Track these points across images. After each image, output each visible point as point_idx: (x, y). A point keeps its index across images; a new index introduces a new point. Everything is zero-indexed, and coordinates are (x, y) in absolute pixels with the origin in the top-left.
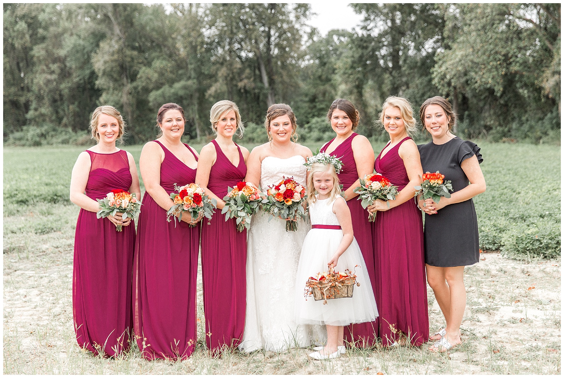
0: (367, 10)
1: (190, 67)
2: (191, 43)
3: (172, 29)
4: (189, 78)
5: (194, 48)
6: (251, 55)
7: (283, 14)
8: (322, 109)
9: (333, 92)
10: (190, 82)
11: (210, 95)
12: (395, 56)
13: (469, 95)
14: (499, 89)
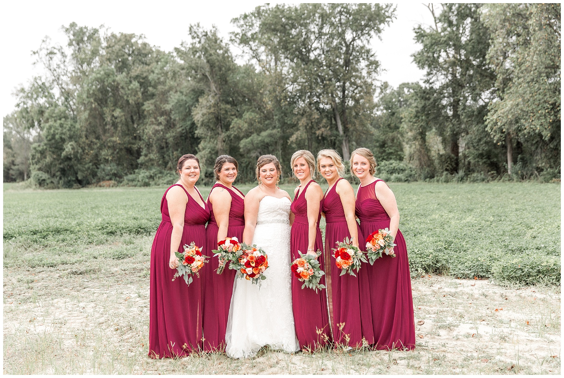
0: (429, 66)
1: (275, 118)
2: (276, 97)
3: (260, 85)
4: (274, 127)
5: (279, 102)
6: (328, 107)
7: (357, 70)
8: (391, 153)
9: (401, 139)
10: (275, 131)
11: (292, 142)
12: (455, 105)
13: (522, 140)
14: (547, 135)
